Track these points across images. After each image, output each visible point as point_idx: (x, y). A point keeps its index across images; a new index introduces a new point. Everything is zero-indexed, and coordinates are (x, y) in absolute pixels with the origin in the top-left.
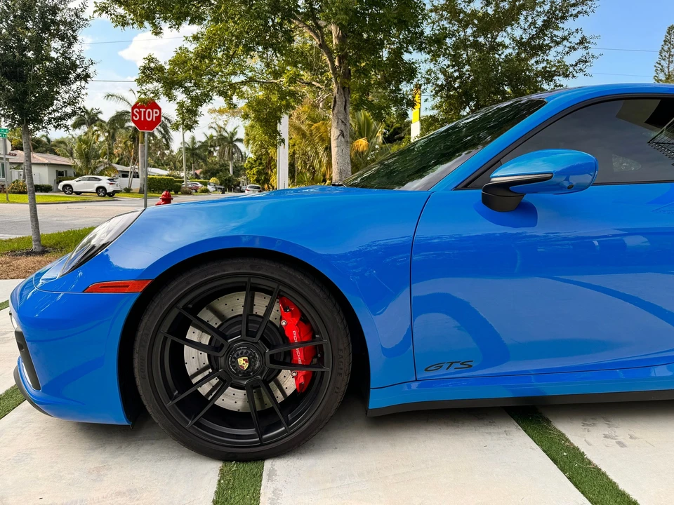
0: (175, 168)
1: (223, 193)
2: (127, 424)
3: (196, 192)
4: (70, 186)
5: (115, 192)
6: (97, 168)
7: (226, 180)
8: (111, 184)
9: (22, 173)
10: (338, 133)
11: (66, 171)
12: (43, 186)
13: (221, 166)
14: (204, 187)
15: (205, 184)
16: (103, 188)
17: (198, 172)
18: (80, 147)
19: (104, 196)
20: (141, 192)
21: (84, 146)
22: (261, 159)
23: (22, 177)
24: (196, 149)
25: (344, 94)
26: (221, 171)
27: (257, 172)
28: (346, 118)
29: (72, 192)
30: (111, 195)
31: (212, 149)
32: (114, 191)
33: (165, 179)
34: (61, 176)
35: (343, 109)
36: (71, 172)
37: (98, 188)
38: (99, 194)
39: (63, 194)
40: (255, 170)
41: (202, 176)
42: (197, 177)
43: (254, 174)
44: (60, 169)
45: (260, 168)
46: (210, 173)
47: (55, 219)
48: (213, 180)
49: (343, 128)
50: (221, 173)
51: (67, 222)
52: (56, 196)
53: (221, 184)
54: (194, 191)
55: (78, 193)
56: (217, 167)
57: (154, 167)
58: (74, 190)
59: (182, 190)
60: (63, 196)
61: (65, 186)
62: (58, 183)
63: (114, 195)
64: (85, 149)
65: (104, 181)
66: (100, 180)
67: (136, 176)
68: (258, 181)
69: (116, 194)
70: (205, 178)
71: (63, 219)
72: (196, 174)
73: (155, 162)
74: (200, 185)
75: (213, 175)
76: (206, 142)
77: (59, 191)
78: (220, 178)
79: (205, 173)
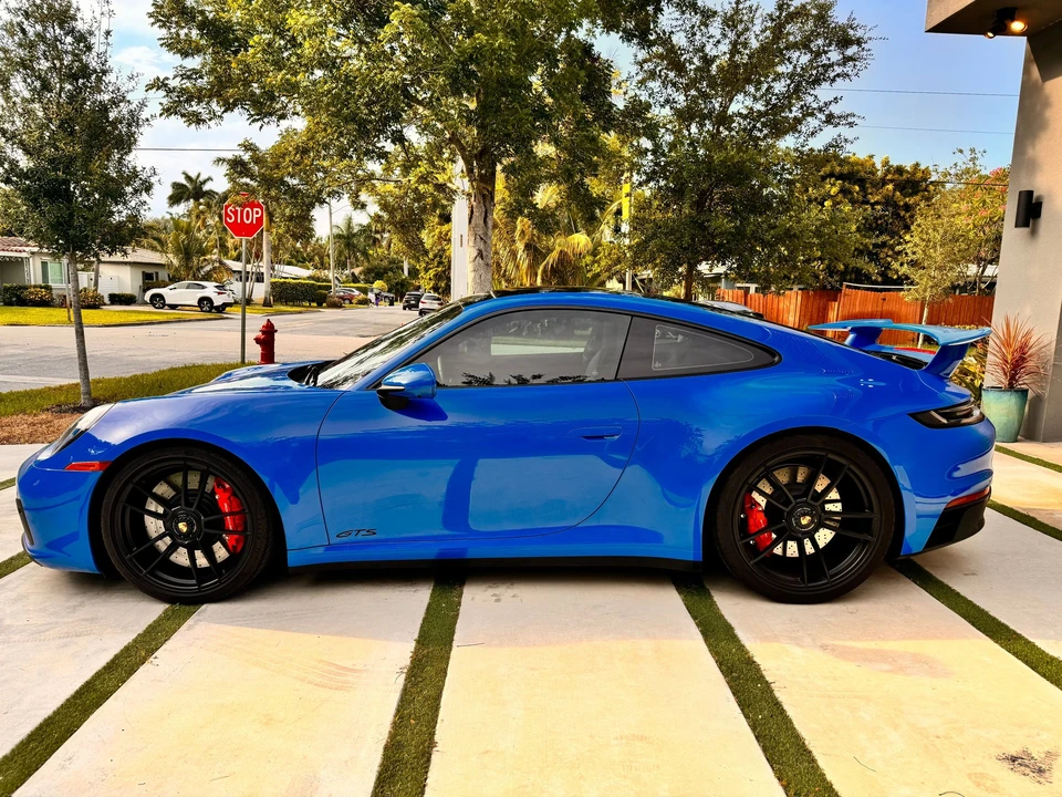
0: (322, 264)
1: (391, 304)
2: (97, 572)
3: (351, 303)
4: (161, 296)
5: (226, 305)
6: (202, 268)
7: (397, 284)
8: (219, 293)
9: (93, 277)
10: (475, 253)
11: (157, 273)
12: (123, 295)
13: (390, 263)
14: (362, 296)
15: (365, 291)
16: (209, 300)
17: (357, 271)
18: (176, 238)
19: (210, 311)
20: (266, 304)
21: (183, 236)
22: (441, 257)
23: (93, 282)
24: (354, 235)
25: (484, 202)
26: (391, 269)
27: (435, 275)
28: (486, 234)
29: (164, 305)
30: (221, 309)
31: (378, 236)
32: (224, 304)
33: (303, 285)
34: (149, 280)
35: (482, 222)
36: (163, 275)
37: (202, 300)
38: (202, 308)
39: (151, 309)
40: (432, 273)
41: (362, 277)
42: (355, 279)
43: (430, 279)
44: (149, 270)
45: (440, 269)
46: (375, 273)
47: (127, 353)
48: (378, 284)
49: (482, 247)
50: (390, 274)
51: (141, 358)
52: (139, 312)
53: (389, 291)
54: (347, 302)
55: (173, 307)
56: (385, 263)
57: (289, 264)
58: (167, 302)
59: (328, 300)
60: (149, 312)
61: (154, 297)
62: (145, 291)
63: (224, 309)
64: (183, 242)
65: (210, 289)
66: (203, 287)
67: (260, 279)
68: (435, 289)
69: (227, 309)
70: (367, 281)
71: (137, 353)
72: (353, 274)
73: (293, 256)
74: (357, 293)
75: (379, 276)
76: (369, 226)
77: (145, 303)
78: (388, 281)
79: (367, 272)
